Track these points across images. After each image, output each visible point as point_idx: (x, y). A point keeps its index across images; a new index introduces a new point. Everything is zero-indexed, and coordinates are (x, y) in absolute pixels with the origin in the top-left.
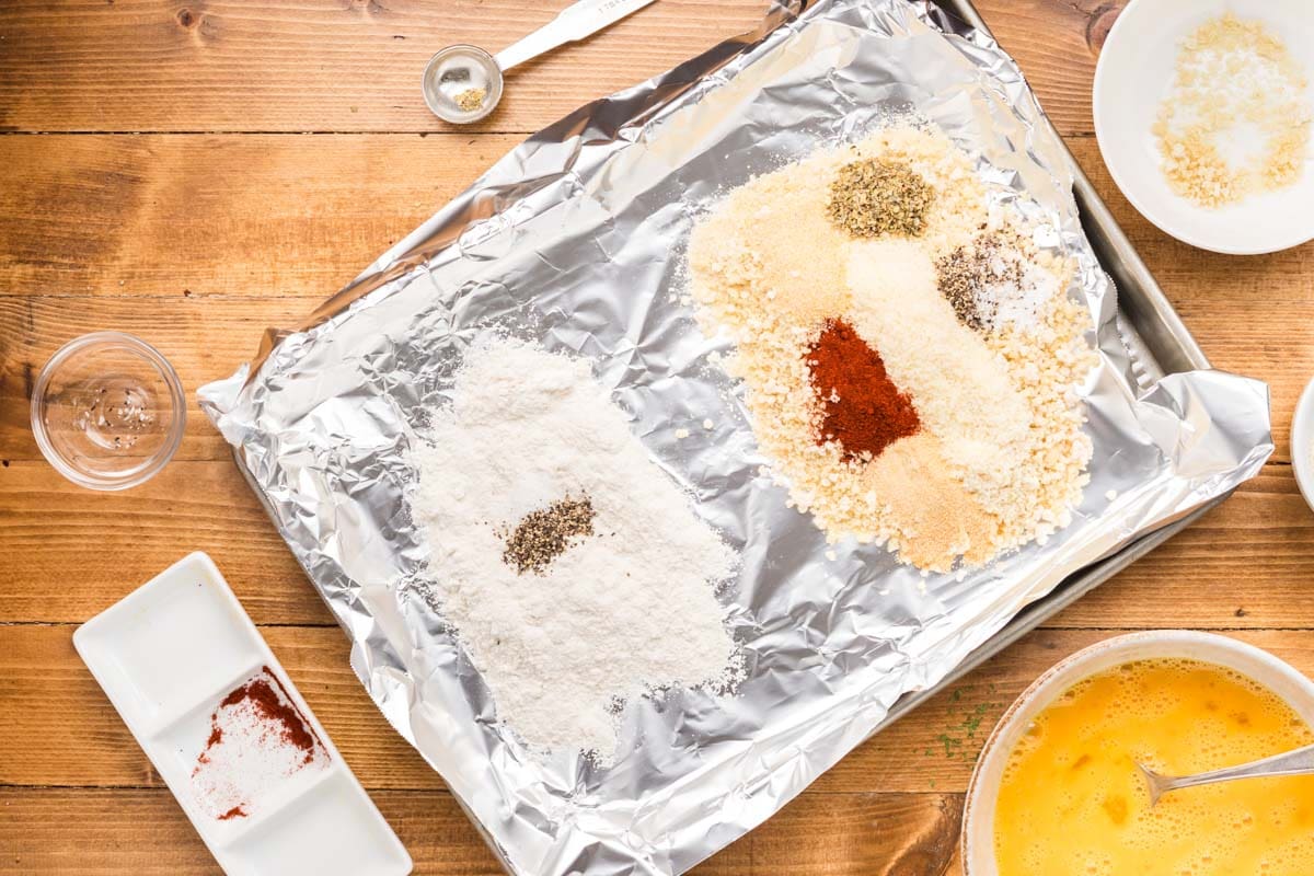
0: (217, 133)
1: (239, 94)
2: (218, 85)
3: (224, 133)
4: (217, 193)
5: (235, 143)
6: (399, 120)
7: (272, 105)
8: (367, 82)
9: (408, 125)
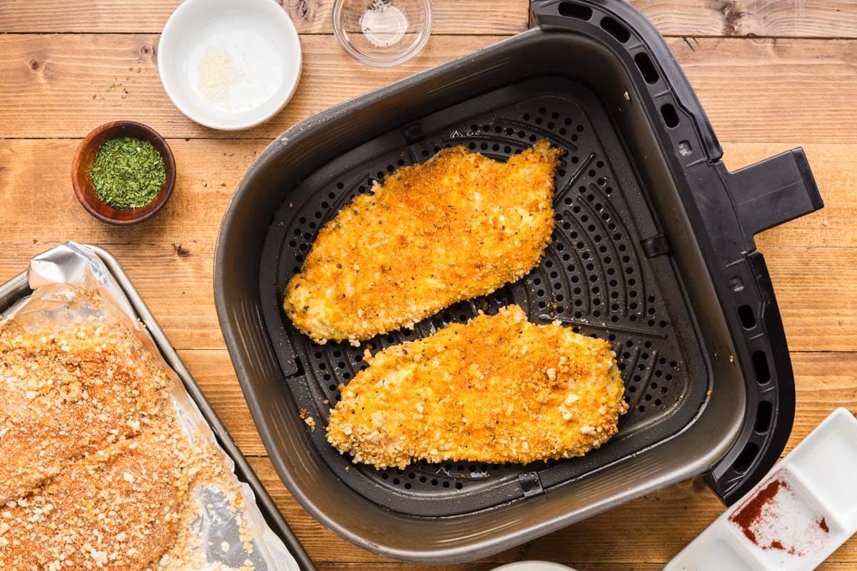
0: (55, 138)
1: (69, 113)
2: (56, 108)
3: (59, 138)
4: (55, 177)
5: (66, 146)
6: (172, 130)
7: (91, 121)
8: (151, 106)
9: (177, 133)
